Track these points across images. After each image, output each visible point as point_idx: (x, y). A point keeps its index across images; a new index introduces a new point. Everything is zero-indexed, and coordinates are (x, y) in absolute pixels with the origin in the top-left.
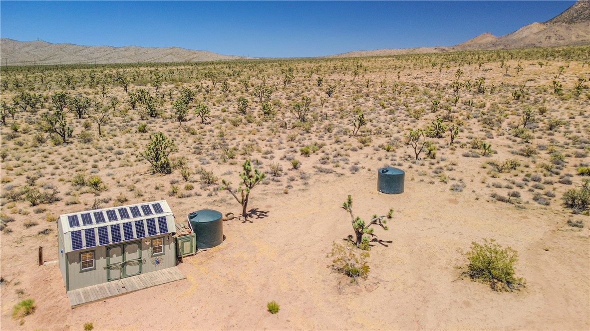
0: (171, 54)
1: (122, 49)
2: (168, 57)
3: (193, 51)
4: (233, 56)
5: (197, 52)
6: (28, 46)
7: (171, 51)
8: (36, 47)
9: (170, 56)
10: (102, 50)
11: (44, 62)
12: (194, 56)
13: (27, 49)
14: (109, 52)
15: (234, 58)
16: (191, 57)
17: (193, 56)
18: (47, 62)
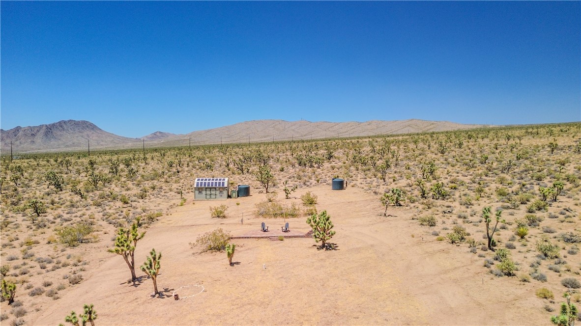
0: (409, 126)
1: (365, 124)
2: (406, 129)
3: (432, 122)
4: (474, 125)
5: (435, 123)
6: (295, 125)
7: (410, 122)
8: (300, 126)
9: (408, 128)
10: (349, 125)
11: (304, 137)
12: (432, 126)
13: (293, 128)
14: (354, 127)
15: (474, 127)
16: (428, 128)
17: (430, 127)
18: (306, 137)
